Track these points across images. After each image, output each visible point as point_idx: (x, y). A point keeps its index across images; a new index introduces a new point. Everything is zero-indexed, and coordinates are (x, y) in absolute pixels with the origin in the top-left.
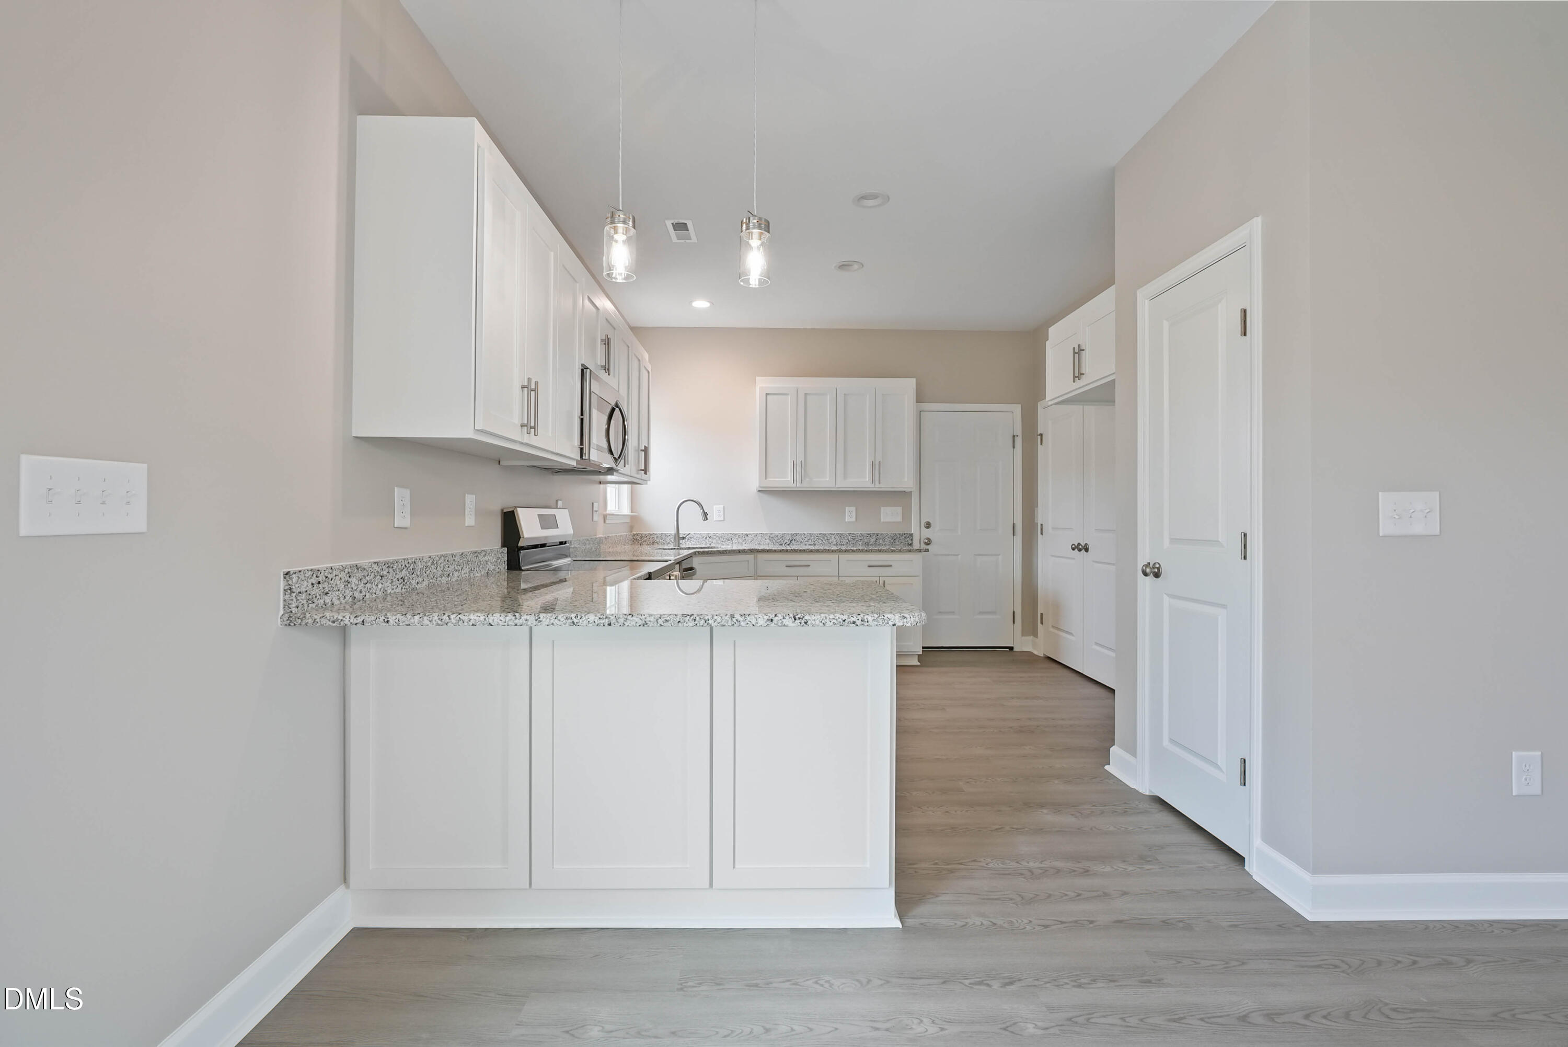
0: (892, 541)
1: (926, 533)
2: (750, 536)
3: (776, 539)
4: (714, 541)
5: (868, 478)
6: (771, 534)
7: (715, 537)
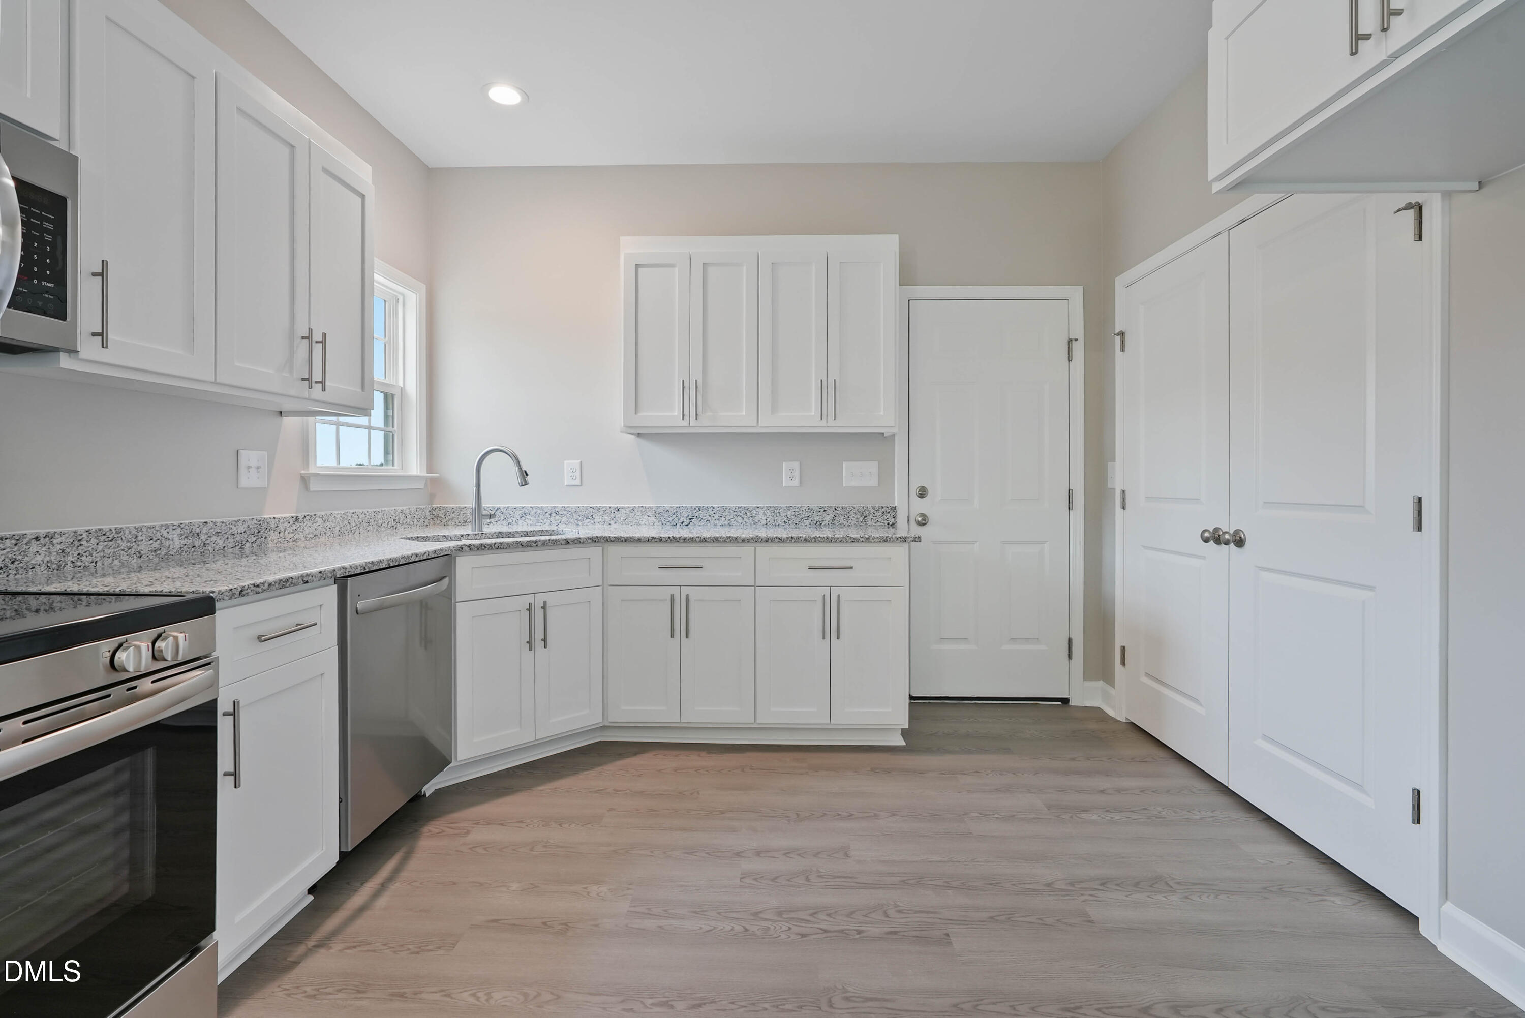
0: (861, 519)
1: (920, 506)
2: (622, 511)
3: (666, 516)
4: (564, 519)
5: (814, 411)
6: (659, 507)
7: (564, 513)
